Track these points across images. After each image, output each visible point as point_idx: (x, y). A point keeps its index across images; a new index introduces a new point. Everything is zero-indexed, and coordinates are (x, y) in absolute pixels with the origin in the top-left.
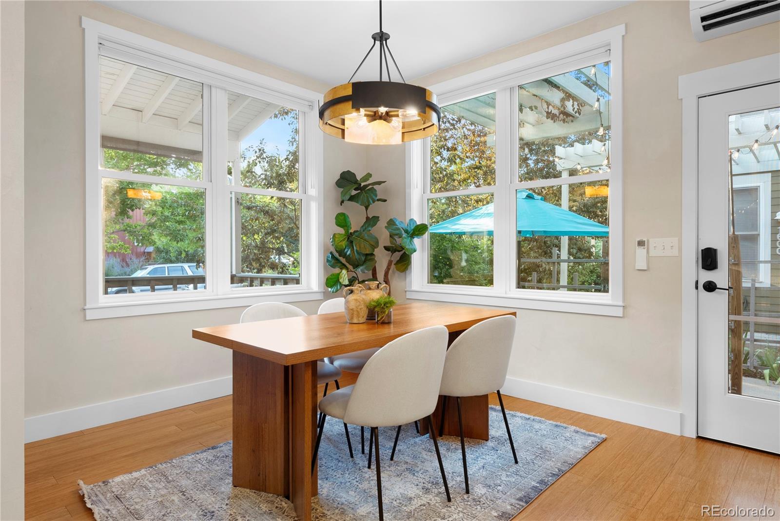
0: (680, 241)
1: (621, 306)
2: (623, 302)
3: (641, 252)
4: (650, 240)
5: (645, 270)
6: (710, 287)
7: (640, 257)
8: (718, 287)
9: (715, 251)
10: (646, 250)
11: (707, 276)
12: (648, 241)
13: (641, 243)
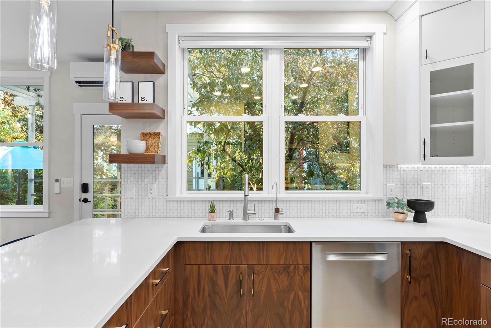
0: (74, 179)
1: (47, 212)
2: (48, 210)
3: (57, 185)
4: (62, 179)
5: (59, 194)
6: (86, 200)
7: (56, 188)
8: (89, 201)
9: (88, 184)
10: (59, 184)
11: (84, 196)
12: (60, 179)
13: (57, 181)
